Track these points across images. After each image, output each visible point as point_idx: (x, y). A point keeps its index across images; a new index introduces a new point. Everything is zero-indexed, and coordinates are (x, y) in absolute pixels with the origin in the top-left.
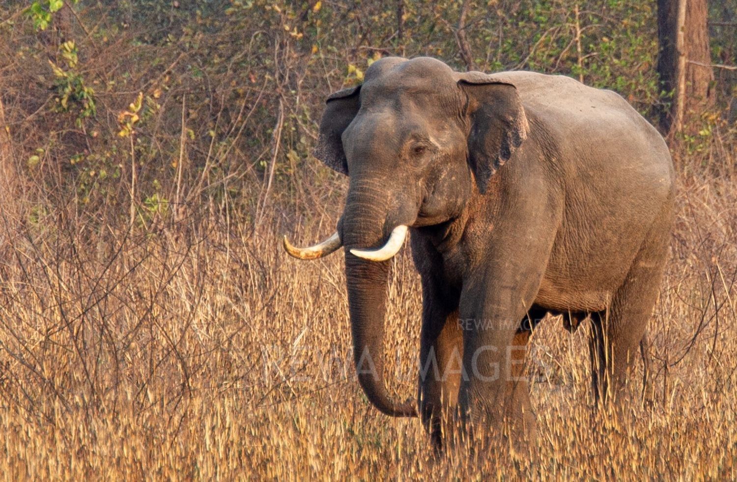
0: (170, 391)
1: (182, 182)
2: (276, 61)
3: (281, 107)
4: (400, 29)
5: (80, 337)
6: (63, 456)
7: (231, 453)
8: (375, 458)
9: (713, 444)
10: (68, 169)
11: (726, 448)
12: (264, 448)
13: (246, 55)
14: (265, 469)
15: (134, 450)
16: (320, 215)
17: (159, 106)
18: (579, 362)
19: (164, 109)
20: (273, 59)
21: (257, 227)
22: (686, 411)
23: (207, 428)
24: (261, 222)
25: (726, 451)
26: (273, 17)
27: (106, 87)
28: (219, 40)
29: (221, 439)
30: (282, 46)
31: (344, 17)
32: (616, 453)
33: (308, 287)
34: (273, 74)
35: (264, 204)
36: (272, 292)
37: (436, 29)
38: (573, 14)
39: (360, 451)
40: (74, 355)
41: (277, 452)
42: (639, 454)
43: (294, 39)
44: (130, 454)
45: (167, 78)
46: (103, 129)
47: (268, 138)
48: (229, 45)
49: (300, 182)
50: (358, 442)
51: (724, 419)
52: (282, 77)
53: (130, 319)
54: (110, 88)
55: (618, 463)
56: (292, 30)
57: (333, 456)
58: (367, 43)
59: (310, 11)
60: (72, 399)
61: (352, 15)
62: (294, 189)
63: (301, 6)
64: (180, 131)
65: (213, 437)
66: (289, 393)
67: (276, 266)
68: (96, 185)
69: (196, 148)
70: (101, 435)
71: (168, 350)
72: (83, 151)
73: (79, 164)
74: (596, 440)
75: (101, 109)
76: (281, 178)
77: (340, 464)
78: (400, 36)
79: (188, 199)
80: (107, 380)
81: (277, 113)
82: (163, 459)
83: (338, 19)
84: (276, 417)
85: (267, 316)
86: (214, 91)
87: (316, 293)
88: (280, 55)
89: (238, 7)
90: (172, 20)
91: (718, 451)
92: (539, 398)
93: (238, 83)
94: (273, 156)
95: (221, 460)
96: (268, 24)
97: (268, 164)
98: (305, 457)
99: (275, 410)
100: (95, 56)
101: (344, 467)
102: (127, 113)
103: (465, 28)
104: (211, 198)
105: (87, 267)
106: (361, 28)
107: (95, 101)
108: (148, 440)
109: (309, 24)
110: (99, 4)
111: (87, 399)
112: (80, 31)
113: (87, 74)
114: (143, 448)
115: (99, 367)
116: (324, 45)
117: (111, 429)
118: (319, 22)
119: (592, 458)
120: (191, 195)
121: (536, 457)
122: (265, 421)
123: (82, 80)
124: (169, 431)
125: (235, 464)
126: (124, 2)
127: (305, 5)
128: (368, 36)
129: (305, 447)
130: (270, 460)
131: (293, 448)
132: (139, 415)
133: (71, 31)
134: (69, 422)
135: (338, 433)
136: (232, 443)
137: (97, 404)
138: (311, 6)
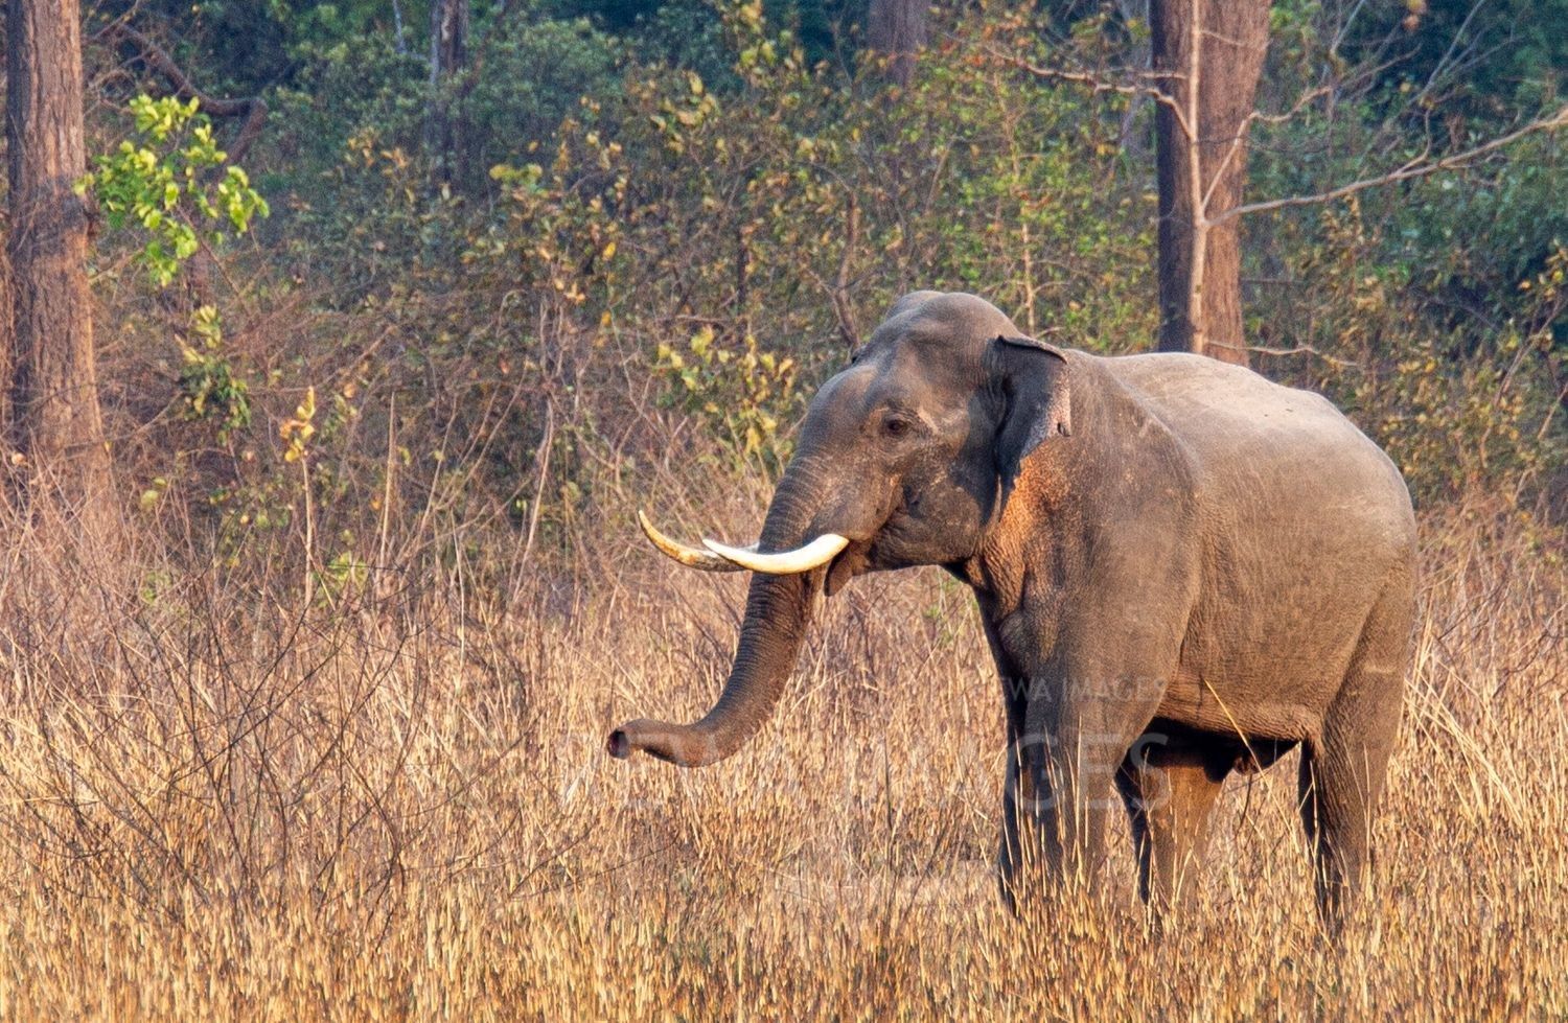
0: (370, 873)
1: (389, 534)
2: (543, 338)
3: (550, 413)
5: (224, 783)
6: (196, 976)
7: (468, 973)
8: (700, 981)
9: (1248, 960)
10: (204, 512)
11: (1268, 965)
12: (522, 963)
13: (493, 328)
14: (524, 999)
15: (312, 968)
16: (611, 588)
17: (353, 412)
19: (360, 416)
20: (537, 335)
21: (509, 606)
22: (1204, 906)
23: (430, 932)
24: (516, 598)
25: (1269, 971)
26: (538, 268)
27: (266, 379)
28: (450, 304)
29: (453, 951)
30: (552, 314)
31: (652, 268)
32: (1091, 973)
34: (537, 360)
35: (522, 570)
36: (535, 711)
37: (802, 288)
38: (1021, 265)
39: (676, 969)
40: (215, 811)
41: (543, 972)
42: (1128, 977)
43: (570, 302)
44: (305, 974)
45: (366, 367)
46: (262, 447)
47: (528, 463)
48: (466, 312)
49: (580, 534)
50: (673, 955)
51: (1265, 920)
52: (551, 365)
53: (306, 755)
54: (273, 381)
55: (1094, 990)
56: (569, 289)
57: (633, 977)
58: (687, 310)
59: (597, 259)
60: (212, 884)
61: (665, 263)
62: (571, 546)
63: (581, 250)
64: (386, 451)
65: (438, 945)
66: (562, 874)
67: (542, 669)
68: (250, 536)
69: (412, 478)
70: (258, 942)
71: (366, 804)
72: (229, 482)
73: (224, 505)
74: (1058, 955)
75: (258, 416)
76: (549, 527)
77: (644, 990)
78: (742, 299)
79: (399, 561)
80: (268, 851)
81: (544, 423)
82: (358, 981)
83: (643, 269)
84: (540, 914)
85: (527, 750)
86: (442, 388)
87: (607, 713)
88: (549, 327)
89: (482, 250)
90: (374, 271)
91: (1255, 973)
92: (967, 885)
93: (479, 375)
94: (536, 492)
95: (453, 983)
96: (528, 278)
97: (529, 505)
98: (588, 978)
99: (540, 904)
100: (250, 328)
101: (651, 999)
102: (294, 423)
103: (848, 286)
104: (438, 561)
105: (236, 669)
106: (679, 285)
107: (248, 403)
108: (335, 951)
109: (595, 278)
110: (256, 246)
111: (235, 884)
112: (225, 289)
113: (236, 359)
114: (326, 963)
115: (256, 831)
116: (619, 312)
117: (274, 934)
118: (611, 276)
119: (1052, 981)
120: (404, 554)
121: (960, 981)
122: (523, 919)
123: (228, 369)
124: (367, 936)
125: (475, 989)
126: (296, 242)
127: (588, 249)
128: (690, 299)
129: (587, 961)
130: (531, 984)
131: (568, 964)
132: (319, 910)
133: (211, 289)
134: (207, 921)
135: (641, 941)
136: (470, 955)
137: (252, 892)
138: (599, 251)
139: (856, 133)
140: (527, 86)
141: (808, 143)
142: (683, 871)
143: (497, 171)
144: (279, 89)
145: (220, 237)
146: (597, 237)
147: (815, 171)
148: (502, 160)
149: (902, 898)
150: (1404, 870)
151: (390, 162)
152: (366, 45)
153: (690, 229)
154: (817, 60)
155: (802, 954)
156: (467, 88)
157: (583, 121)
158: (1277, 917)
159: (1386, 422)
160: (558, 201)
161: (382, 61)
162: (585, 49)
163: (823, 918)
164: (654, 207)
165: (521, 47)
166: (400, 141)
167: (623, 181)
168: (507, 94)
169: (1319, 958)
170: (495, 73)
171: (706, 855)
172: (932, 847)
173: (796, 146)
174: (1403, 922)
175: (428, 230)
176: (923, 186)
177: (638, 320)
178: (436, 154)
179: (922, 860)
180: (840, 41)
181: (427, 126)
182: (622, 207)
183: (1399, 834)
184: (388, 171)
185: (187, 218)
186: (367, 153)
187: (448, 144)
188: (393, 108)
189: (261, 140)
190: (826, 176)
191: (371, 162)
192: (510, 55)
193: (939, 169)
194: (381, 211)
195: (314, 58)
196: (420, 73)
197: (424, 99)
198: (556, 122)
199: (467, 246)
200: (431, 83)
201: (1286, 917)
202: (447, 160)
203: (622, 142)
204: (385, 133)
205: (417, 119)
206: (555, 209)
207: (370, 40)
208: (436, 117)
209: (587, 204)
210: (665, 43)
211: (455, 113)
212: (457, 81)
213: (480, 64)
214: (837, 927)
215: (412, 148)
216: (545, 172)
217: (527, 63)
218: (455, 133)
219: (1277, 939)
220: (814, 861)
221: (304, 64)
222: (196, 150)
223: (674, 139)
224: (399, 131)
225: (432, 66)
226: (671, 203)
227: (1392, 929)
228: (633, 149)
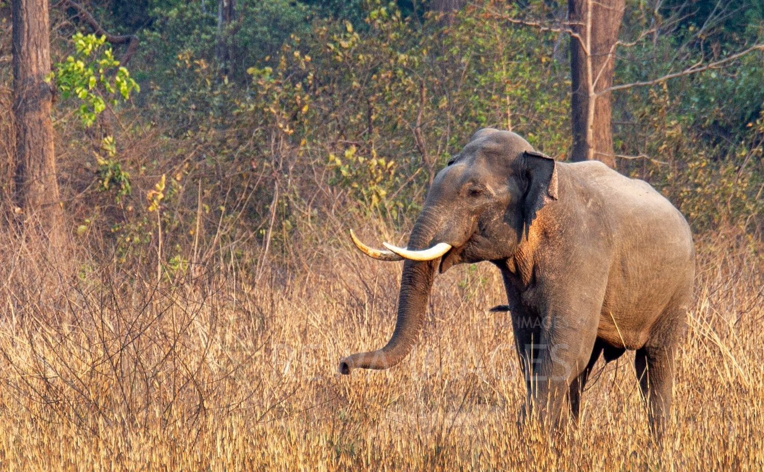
0: (190, 411)
1: (198, 246)
2: (273, 151)
3: (276, 187)
4: (370, 127)
5: (119, 367)
6: (105, 461)
7: (237, 459)
8: (349, 463)
9: (616, 452)
10: (109, 236)
11: (625, 455)
12: (263, 454)
13: (249, 147)
15: (161, 457)
16: (306, 272)
17: (180, 187)
18: (510, 388)
19: (184, 189)
20: (270, 150)
21: (257, 282)
22: (594, 427)
23: (218, 440)
24: (260, 278)
25: (626, 458)
26: (270, 117)
27: (138, 171)
28: (228, 135)
29: (229, 449)
30: (277, 140)
31: (325, 117)
32: (539, 459)
33: (297, 329)
34: (270, 162)
35: (263, 264)
36: (269, 333)
37: (399, 127)
38: (506, 115)
39: (338, 457)
40: (114, 381)
41: (273, 459)
42: (557, 461)
43: (286, 136)
44: (158, 460)
45: (187, 165)
46: (136, 205)
47: (266, 212)
48: (236, 139)
49: (291, 246)
50: (336, 451)
51: (624, 433)
52: (277, 164)
53: (158, 353)
54: (142, 172)
55: (541, 468)
56: (285, 128)
57: (317, 462)
58: (343, 137)
59: (299, 112)
60: (113, 416)
61: (333, 115)
62: (287, 252)
63: (291, 108)
64: (197, 206)
65: (223, 446)
66: (283, 411)
67: (272, 312)
68: (131, 248)
69: (209, 219)
70: (135, 445)
71: (187, 378)
72: (120, 222)
73: (118, 232)
74: (523, 451)
75: (135, 189)
76: (276, 243)
77: (322, 468)
78: (370, 132)
79: (203, 260)
80: (140, 401)
81: (273, 193)
82: (183, 463)
83: (321, 118)
84: (272, 431)
85: (265, 351)
86: (224, 175)
87: (304, 333)
88: (276, 146)
89: (243, 109)
90: (191, 119)
91: (619, 458)
92: (479, 416)
93: (242, 169)
94: (270, 226)
95: (229, 465)
96: (266, 122)
97: (266, 232)
98: (295, 462)
99: (272, 426)
100: (131, 147)
102: (154, 192)
103: (421, 126)
104: (222, 259)
105: (124, 313)
106: (339, 125)
107: (130, 183)
108: (173, 449)
109: (298, 122)
110: (133, 106)
111: (124, 416)
112: (118, 127)
113: (124, 162)
114: (168, 454)
115: (134, 391)
116: (310, 138)
117: (143, 440)
118: (306, 121)
119: (520, 463)
120: (205, 256)
121: (476, 463)
122: (264, 433)
123: (120, 166)
124: (188, 442)
125: (240, 467)
126: (153, 105)
127: (295, 108)
128: (344, 132)
129: (295, 454)
130: (267, 465)
131: (285, 455)
132: (164, 429)
133: (112, 128)
134: (110, 434)
135: (321, 444)
136: (238, 450)
137: (132, 420)
138: (300, 109)
139: (425, 52)
140: (265, 29)
141: (402, 57)
142: (341, 409)
143: (250, 70)
144: (145, 30)
145: (116, 102)
146: (299, 102)
147: (405, 70)
148: (253, 65)
149: (447, 423)
150: (691, 409)
151: (199, 66)
152: (187, 9)
153: (344, 97)
154: (406, 16)
155: (399, 450)
156: (236, 30)
157: (292, 46)
158: (630, 432)
159: (682, 192)
160: (279, 84)
161: (195, 17)
162: (293, 11)
163: (409, 433)
164: (326, 87)
165: (262, 10)
166: (203, 56)
167: (311, 75)
168: (255, 33)
169: (650, 451)
170: (249, 23)
171: (352, 402)
172: (462, 398)
173: (397, 59)
174: (691, 434)
175: (217, 99)
176: (457, 77)
177: (319, 142)
178: (221, 62)
179: (457, 404)
180: (417, 7)
181: (216, 49)
182: (312, 88)
183: (689, 391)
184: (198, 70)
185: (100, 94)
186: (187, 62)
187: (227, 57)
188: (200, 39)
189: (136, 55)
190: (410, 72)
191: (189, 66)
192: (257, 14)
193: (465, 69)
194: (195, 89)
195: (161, 16)
196: (213, 23)
197: (215, 35)
198: (279, 47)
199: (236, 107)
200: (219, 28)
201: (634, 432)
202: (226, 65)
203: (312, 56)
204: (195, 52)
205: (211, 45)
206: (279, 89)
207: (189, 7)
208: (221, 44)
209: (294, 86)
210: (332, 8)
211: (230, 42)
212: (231, 26)
213: (242, 18)
214: (416, 437)
215: (209, 59)
216: (274, 71)
217: (265, 18)
218: (230, 51)
219: (630, 442)
220: (405, 405)
221: (157, 18)
222: (105, 61)
223: (338, 55)
224: (203, 51)
225: (219, 19)
226: (335, 86)
227: (686, 438)
228: (316, 59)
